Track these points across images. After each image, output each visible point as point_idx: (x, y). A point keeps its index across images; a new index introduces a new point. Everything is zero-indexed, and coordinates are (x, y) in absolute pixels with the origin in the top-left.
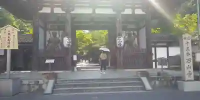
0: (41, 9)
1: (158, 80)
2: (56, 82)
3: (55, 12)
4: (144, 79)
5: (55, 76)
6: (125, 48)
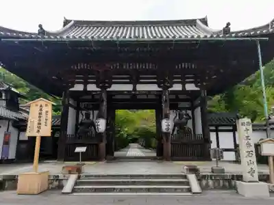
0: (73, 87)
1: (211, 178)
2: (79, 177)
3: (88, 89)
5: (79, 170)
6: (175, 133)
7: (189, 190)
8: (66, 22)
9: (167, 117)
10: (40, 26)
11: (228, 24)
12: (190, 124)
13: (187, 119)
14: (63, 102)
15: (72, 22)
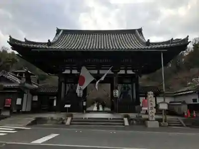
0: (64, 71)
1: (135, 120)
3: (73, 73)
4: (126, 120)
6: (121, 97)
7: (124, 125)
8: (58, 31)
9: (117, 89)
10: (49, 40)
11: (149, 40)
12: (130, 93)
13: (128, 90)
14: (59, 80)
15: (62, 31)
